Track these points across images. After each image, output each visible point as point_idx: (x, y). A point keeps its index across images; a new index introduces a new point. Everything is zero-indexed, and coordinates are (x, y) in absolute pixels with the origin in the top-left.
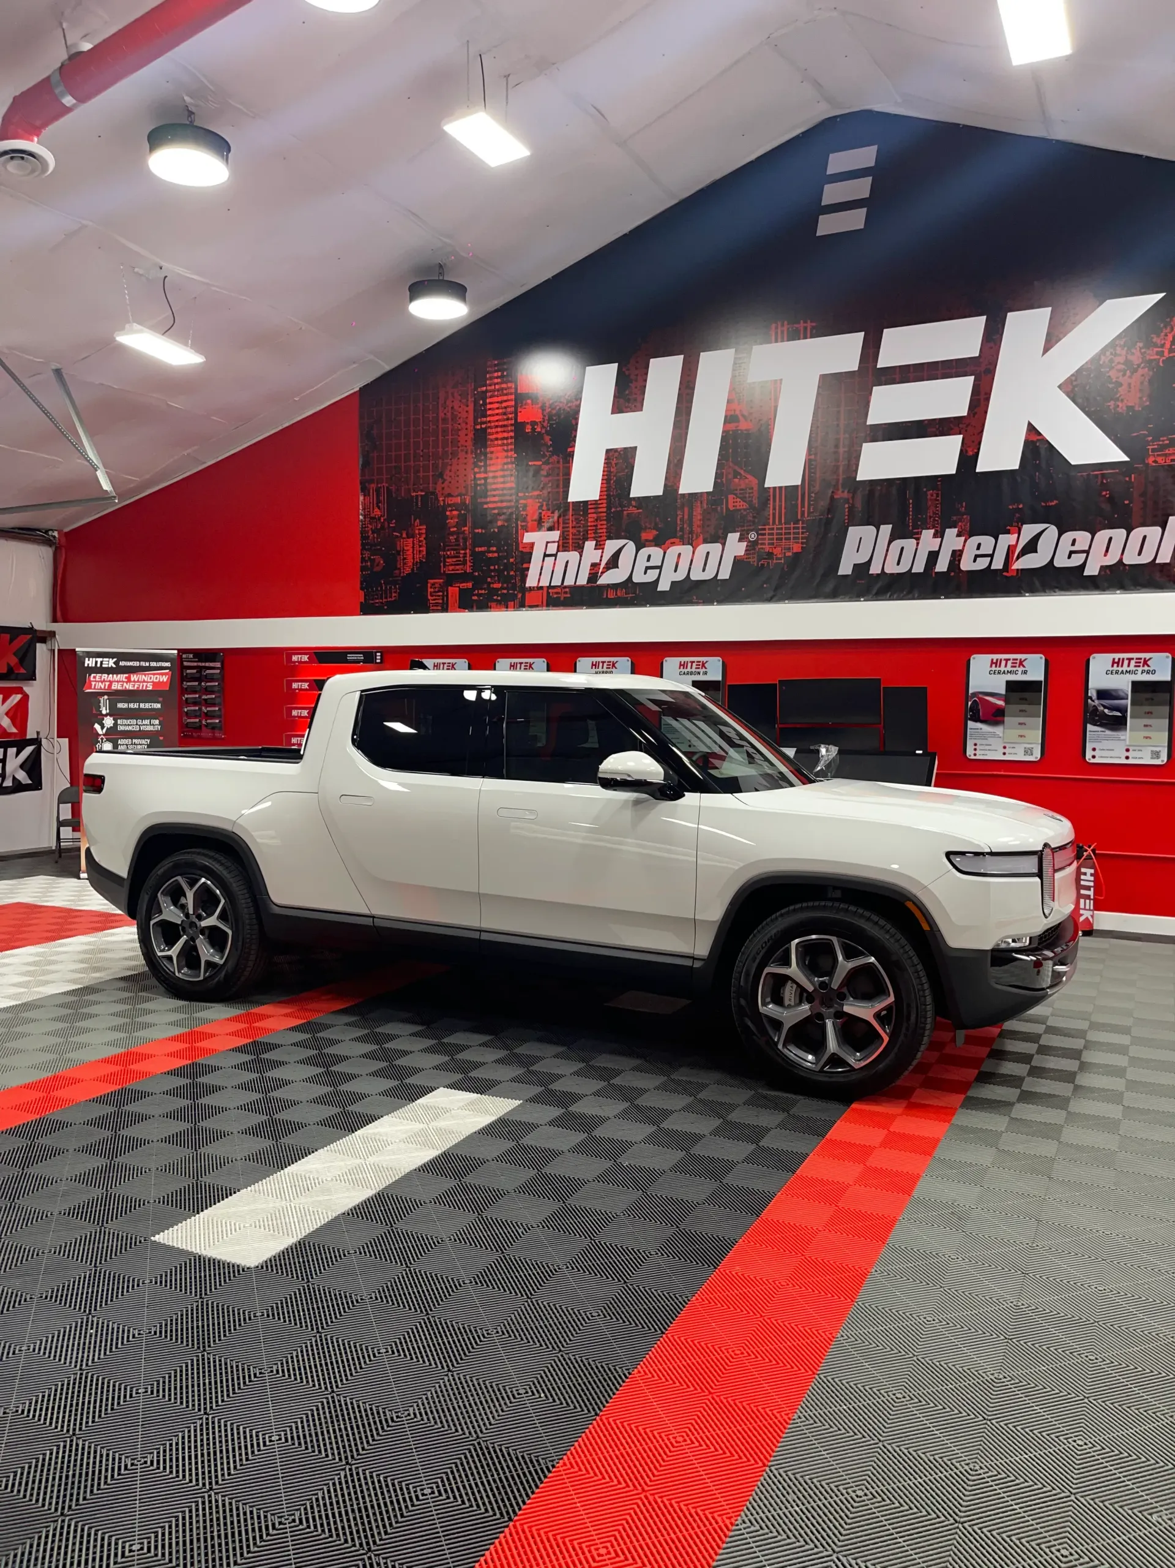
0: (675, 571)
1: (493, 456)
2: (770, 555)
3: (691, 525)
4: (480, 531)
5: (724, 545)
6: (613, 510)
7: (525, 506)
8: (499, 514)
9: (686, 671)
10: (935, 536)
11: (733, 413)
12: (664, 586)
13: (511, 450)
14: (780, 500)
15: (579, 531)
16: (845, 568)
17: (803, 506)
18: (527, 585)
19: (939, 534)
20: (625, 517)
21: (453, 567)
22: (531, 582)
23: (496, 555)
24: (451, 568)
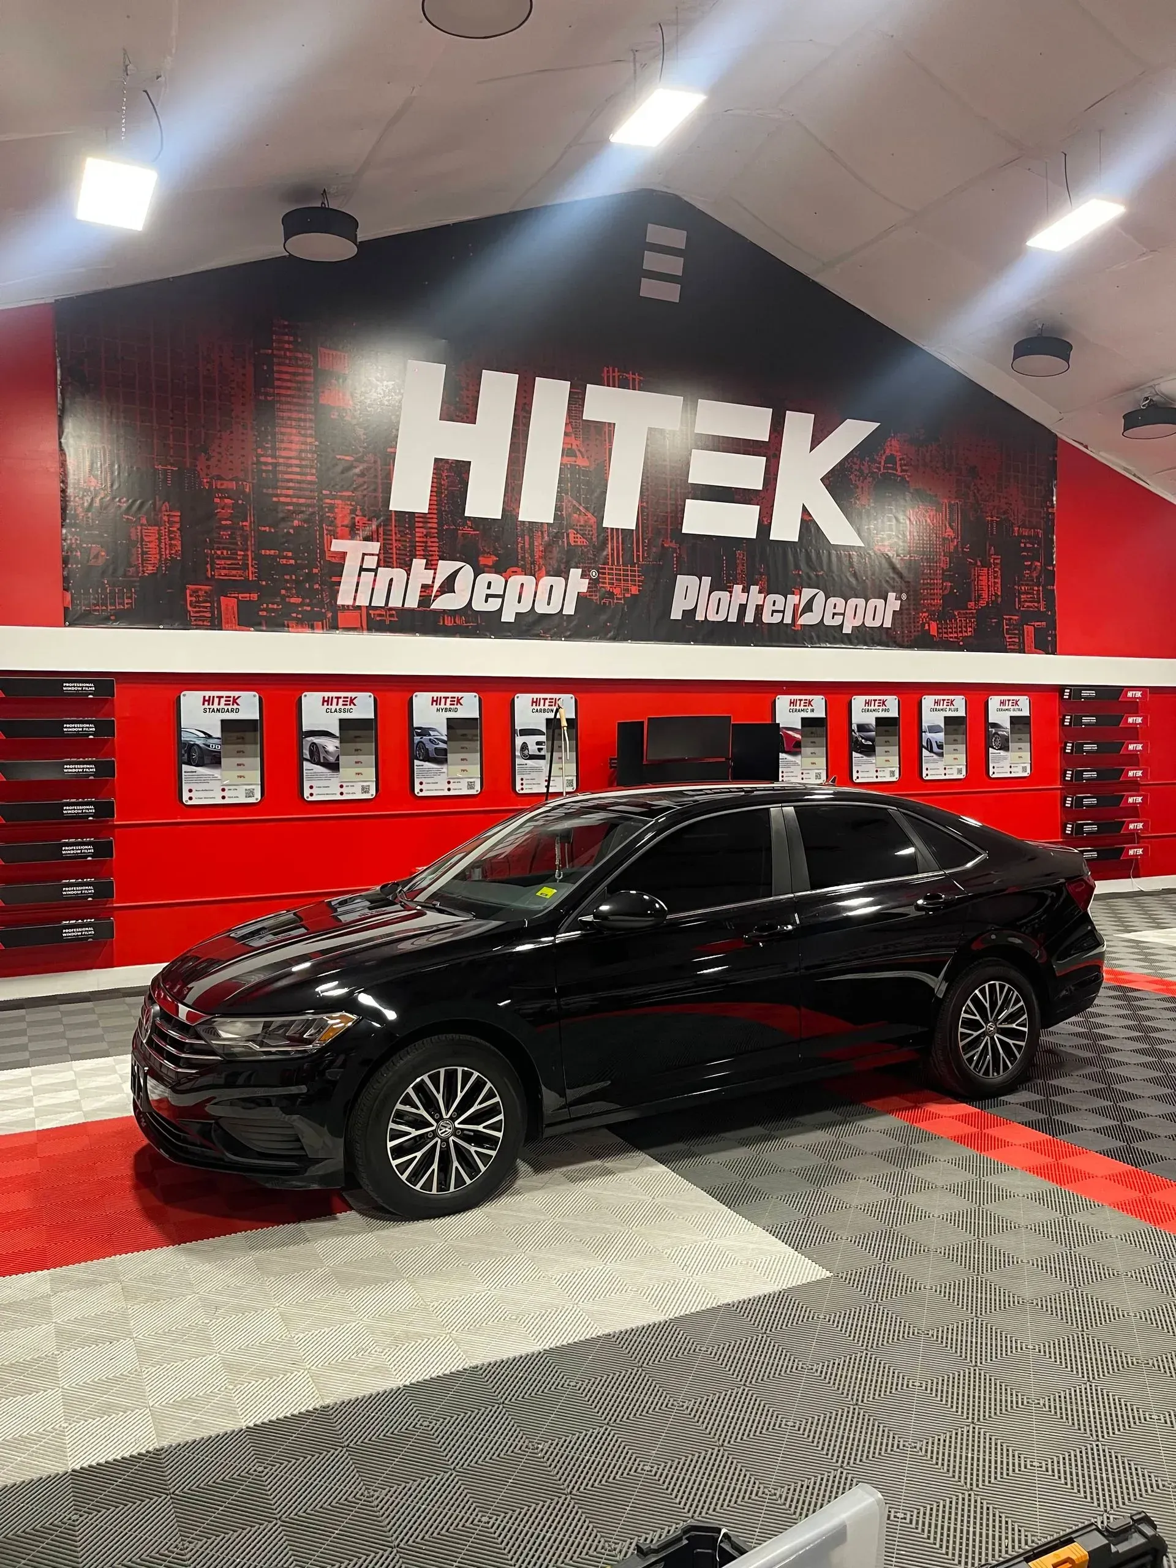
0: (519, 602)
1: (285, 438)
2: (611, 595)
3: (532, 556)
4: (267, 529)
5: (567, 579)
6: (445, 527)
7: (332, 508)
8: (294, 512)
9: (539, 708)
10: (743, 591)
11: (570, 446)
12: (508, 617)
13: (311, 436)
14: (618, 542)
15: (406, 547)
16: (676, 614)
17: (638, 551)
18: (339, 602)
19: (746, 590)
20: (460, 536)
21: (226, 572)
22: (344, 598)
23: (292, 562)
24: (223, 572)
